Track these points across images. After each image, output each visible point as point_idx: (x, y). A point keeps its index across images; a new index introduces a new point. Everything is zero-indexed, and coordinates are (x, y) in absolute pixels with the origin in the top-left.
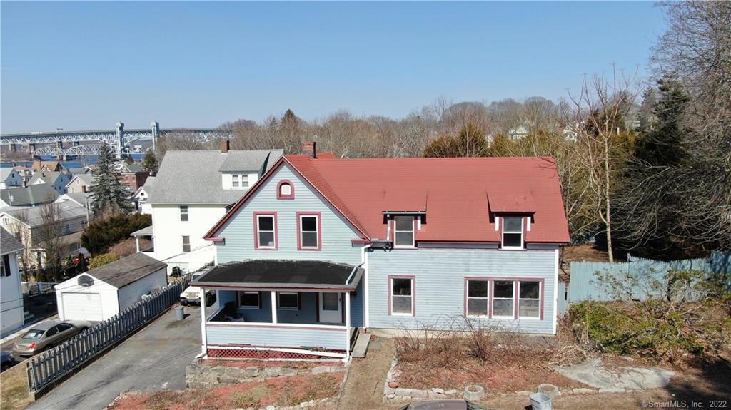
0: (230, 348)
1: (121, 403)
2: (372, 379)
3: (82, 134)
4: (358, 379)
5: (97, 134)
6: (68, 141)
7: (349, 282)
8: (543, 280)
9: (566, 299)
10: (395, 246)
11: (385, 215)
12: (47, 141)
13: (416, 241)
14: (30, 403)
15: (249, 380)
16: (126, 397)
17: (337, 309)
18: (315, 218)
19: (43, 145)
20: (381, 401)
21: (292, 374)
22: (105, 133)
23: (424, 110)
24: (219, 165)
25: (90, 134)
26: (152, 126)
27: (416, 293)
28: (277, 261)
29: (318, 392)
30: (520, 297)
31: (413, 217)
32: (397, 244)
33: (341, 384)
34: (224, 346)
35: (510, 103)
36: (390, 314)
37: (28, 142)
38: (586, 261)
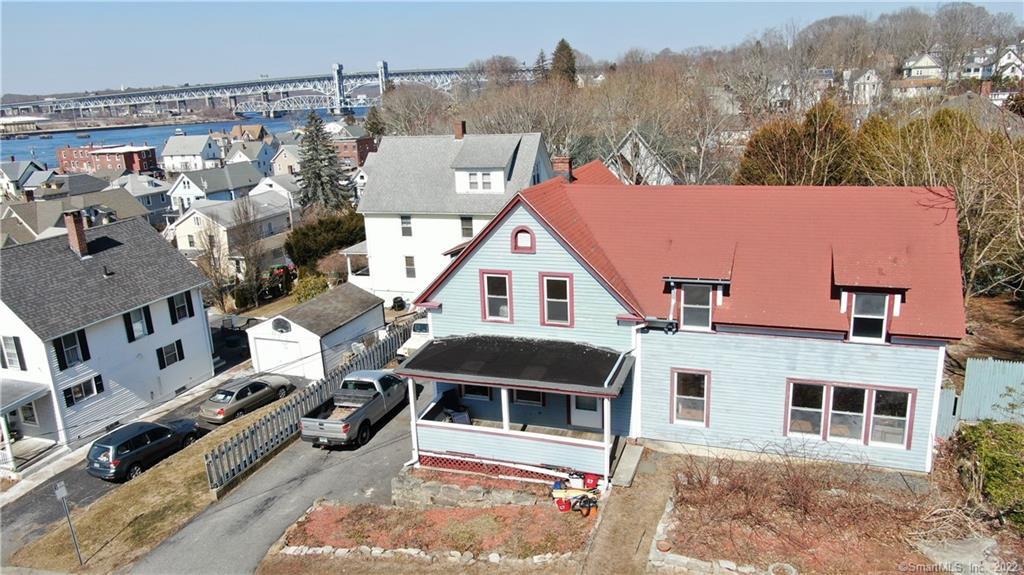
0: (448, 457)
1: (314, 517)
2: (636, 524)
3: (291, 81)
4: (617, 522)
5: (309, 80)
6: (276, 91)
7: (610, 383)
8: (915, 392)
9: (954, 414)
10: (683, 327)
11: (668, 284)
12: (249, 92)
13: (713, 323)
14: (212, 503)
15: (472, 505)
16: (320, 509)
17: (595, 410)
18: (565, 282)
19: (247, 97)
20: (645, 567)
21: (528, 503)
22: (319, 80)
23: (766, 34)
24: (452, 156)
25: (301, 81)
26: (379, 68)
27: (711, 396)
28: (512, 338)
29: (559, 539)
30: (876, 413)
31: (711, 286)
32: (685, 323)
33: (592, 531)
34: (441, 454)
35: (912, 16)
36: (671, 422)
37: (228, 94)
38: (995, 359)
